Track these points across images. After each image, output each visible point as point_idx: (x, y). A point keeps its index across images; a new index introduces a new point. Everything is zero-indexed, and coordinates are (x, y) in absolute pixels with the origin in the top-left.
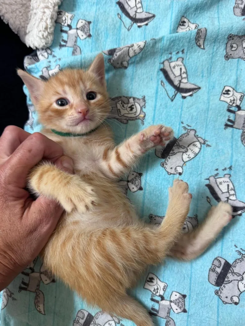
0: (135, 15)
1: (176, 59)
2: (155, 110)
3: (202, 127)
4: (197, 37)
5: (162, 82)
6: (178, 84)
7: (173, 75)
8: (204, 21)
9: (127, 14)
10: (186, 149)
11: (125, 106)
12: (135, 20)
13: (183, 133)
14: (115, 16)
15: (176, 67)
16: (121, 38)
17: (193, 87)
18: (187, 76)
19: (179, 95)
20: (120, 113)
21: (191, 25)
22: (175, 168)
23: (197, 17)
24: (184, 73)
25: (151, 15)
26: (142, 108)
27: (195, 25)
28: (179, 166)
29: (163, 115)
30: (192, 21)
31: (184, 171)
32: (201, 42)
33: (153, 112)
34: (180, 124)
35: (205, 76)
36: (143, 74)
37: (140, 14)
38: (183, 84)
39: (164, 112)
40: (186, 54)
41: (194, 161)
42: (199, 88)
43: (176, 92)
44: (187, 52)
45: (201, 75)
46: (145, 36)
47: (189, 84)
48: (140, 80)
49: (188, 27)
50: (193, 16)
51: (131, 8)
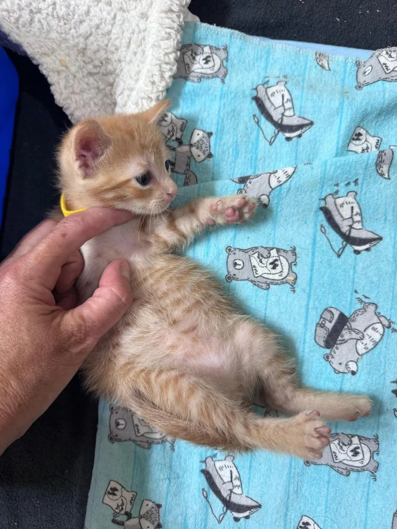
0: (282, 119)
1: (346, 194)
2: (312, 271)
3: (387, 300)
4: (378, 162)
5: (322, 226)
6: (347, 231)
7: (339, 216)
8: (391, 133)
9: (269, 117)
10: (362, 335)
11: (264, 261)
12: (281, 127)
13: (357, 309)
14: (250, 118)
15: (345, 205)
16: (259, 157)
17: (370, 236)
18: (362, 219)
19: (349, 249)
20: (256, 272)
21: (370, 139)
22: (345, 363)
23: (380, 125)
24: (357, 214)
25: (306, 122)
26: (291, 265)
27: (376, 138)
28: (352, 361)
29: (325, 279)
30: (372, 132)
31: (360, 369)
32: (385, 168)
33: (309, 272)
34: (352, 294)
35: (389, 220)
36: (293, 215)
37: (289, 118)
38: (355, 230)
39: (327, 274)
40: (362, 187)
41: (372, 353)
42: (380, 239)
43: (345, 243)
44: (362, 183)
45: (383, 218)
46: (296, 155)
47: (365, 231)
48: (288, 224)
49: (366, 143)
50: (374, 124)
51: (275, 108)
